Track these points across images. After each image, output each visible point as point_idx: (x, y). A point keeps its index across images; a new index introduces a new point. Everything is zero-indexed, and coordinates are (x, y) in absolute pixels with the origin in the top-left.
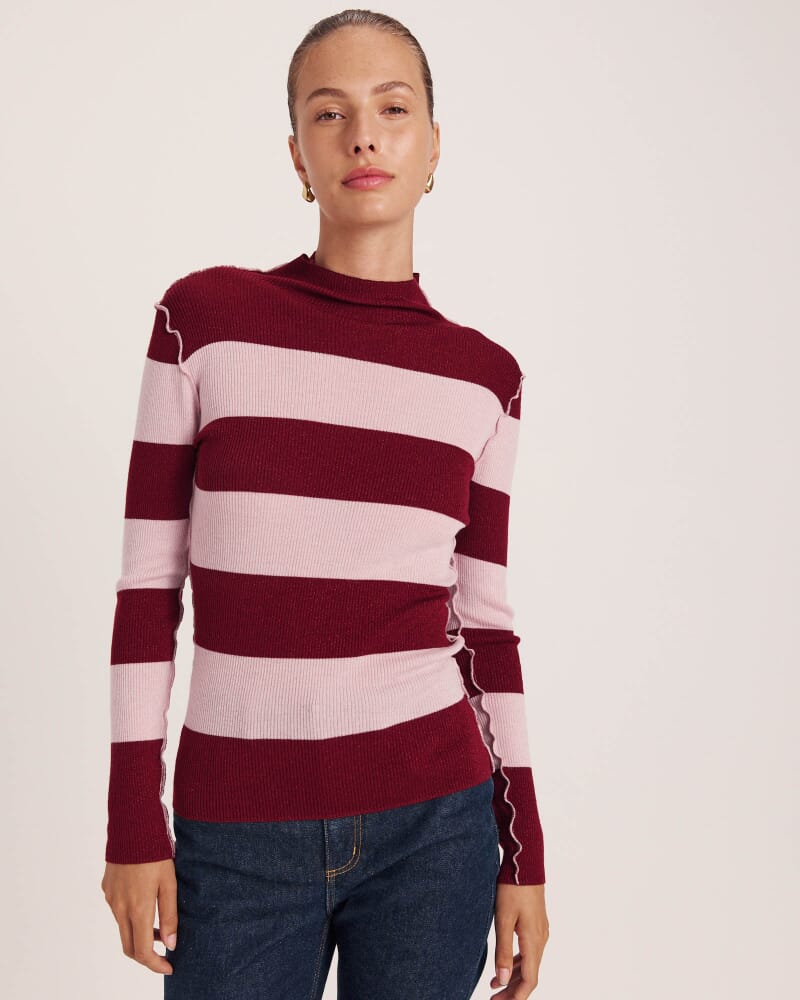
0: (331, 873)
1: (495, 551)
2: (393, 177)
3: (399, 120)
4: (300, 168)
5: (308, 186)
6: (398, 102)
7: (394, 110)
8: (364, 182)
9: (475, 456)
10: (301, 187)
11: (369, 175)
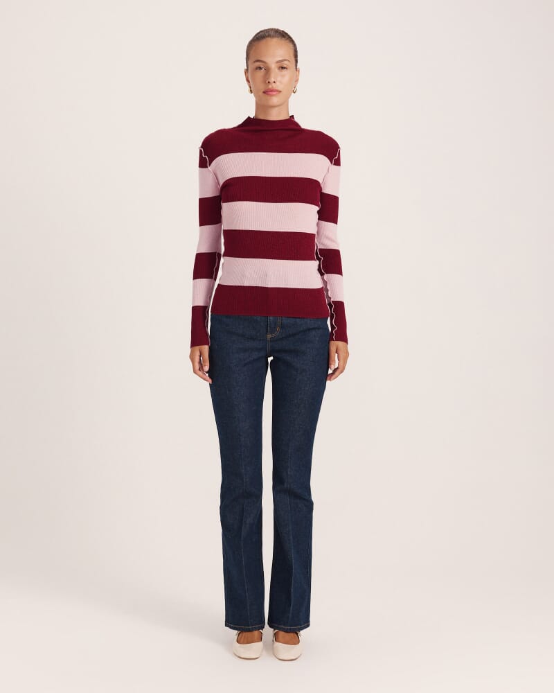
0: (269, 336)
1: (334, 219)
2: (280, 92)
3: (285, 72)
4: (248, 81)
5: (250, 88)
6: (285, 66)
7: (283, 68)
8: (271, 93)
9: (321, 182)
10: (248, 88)
11: (272, 91)
